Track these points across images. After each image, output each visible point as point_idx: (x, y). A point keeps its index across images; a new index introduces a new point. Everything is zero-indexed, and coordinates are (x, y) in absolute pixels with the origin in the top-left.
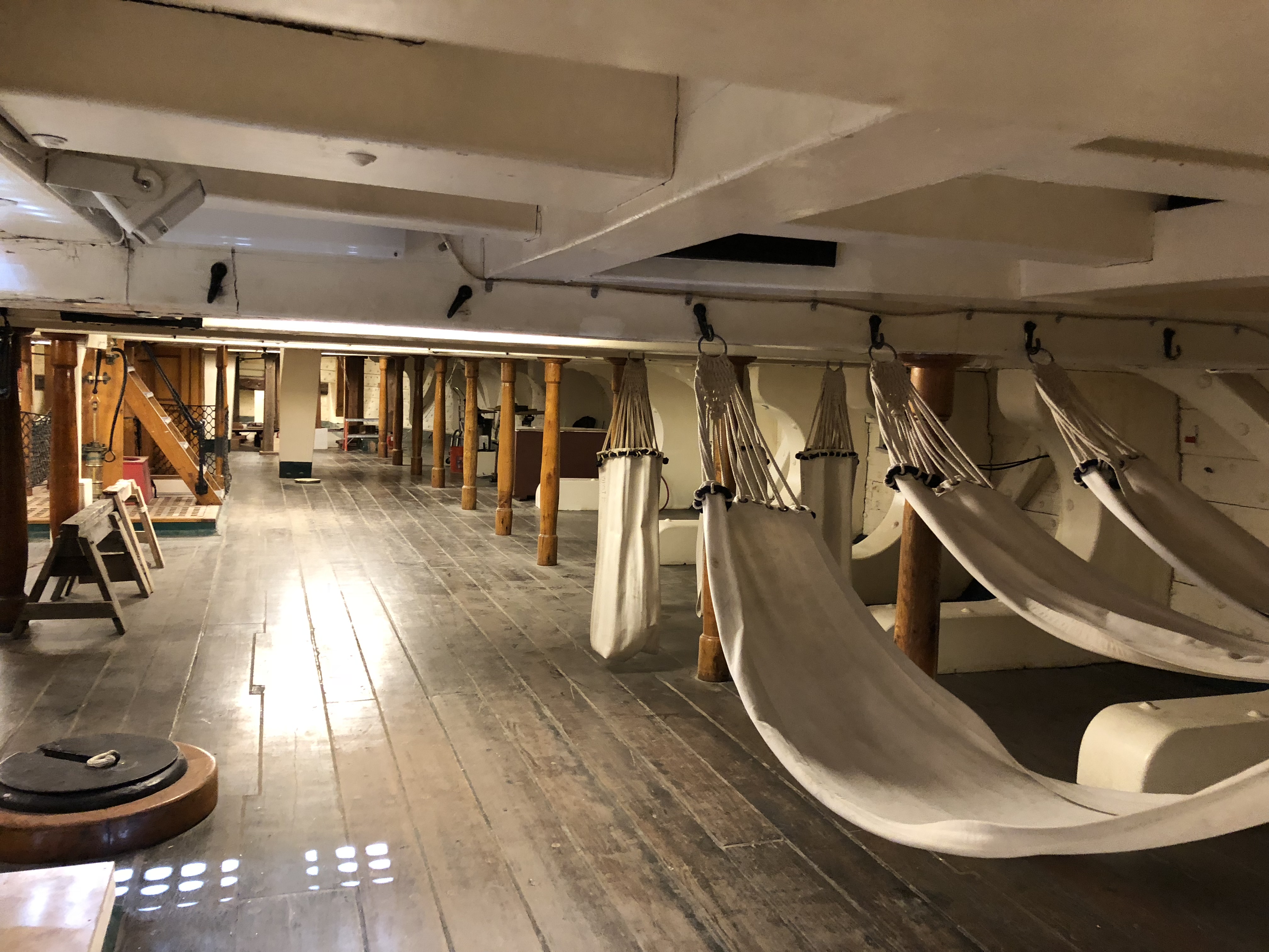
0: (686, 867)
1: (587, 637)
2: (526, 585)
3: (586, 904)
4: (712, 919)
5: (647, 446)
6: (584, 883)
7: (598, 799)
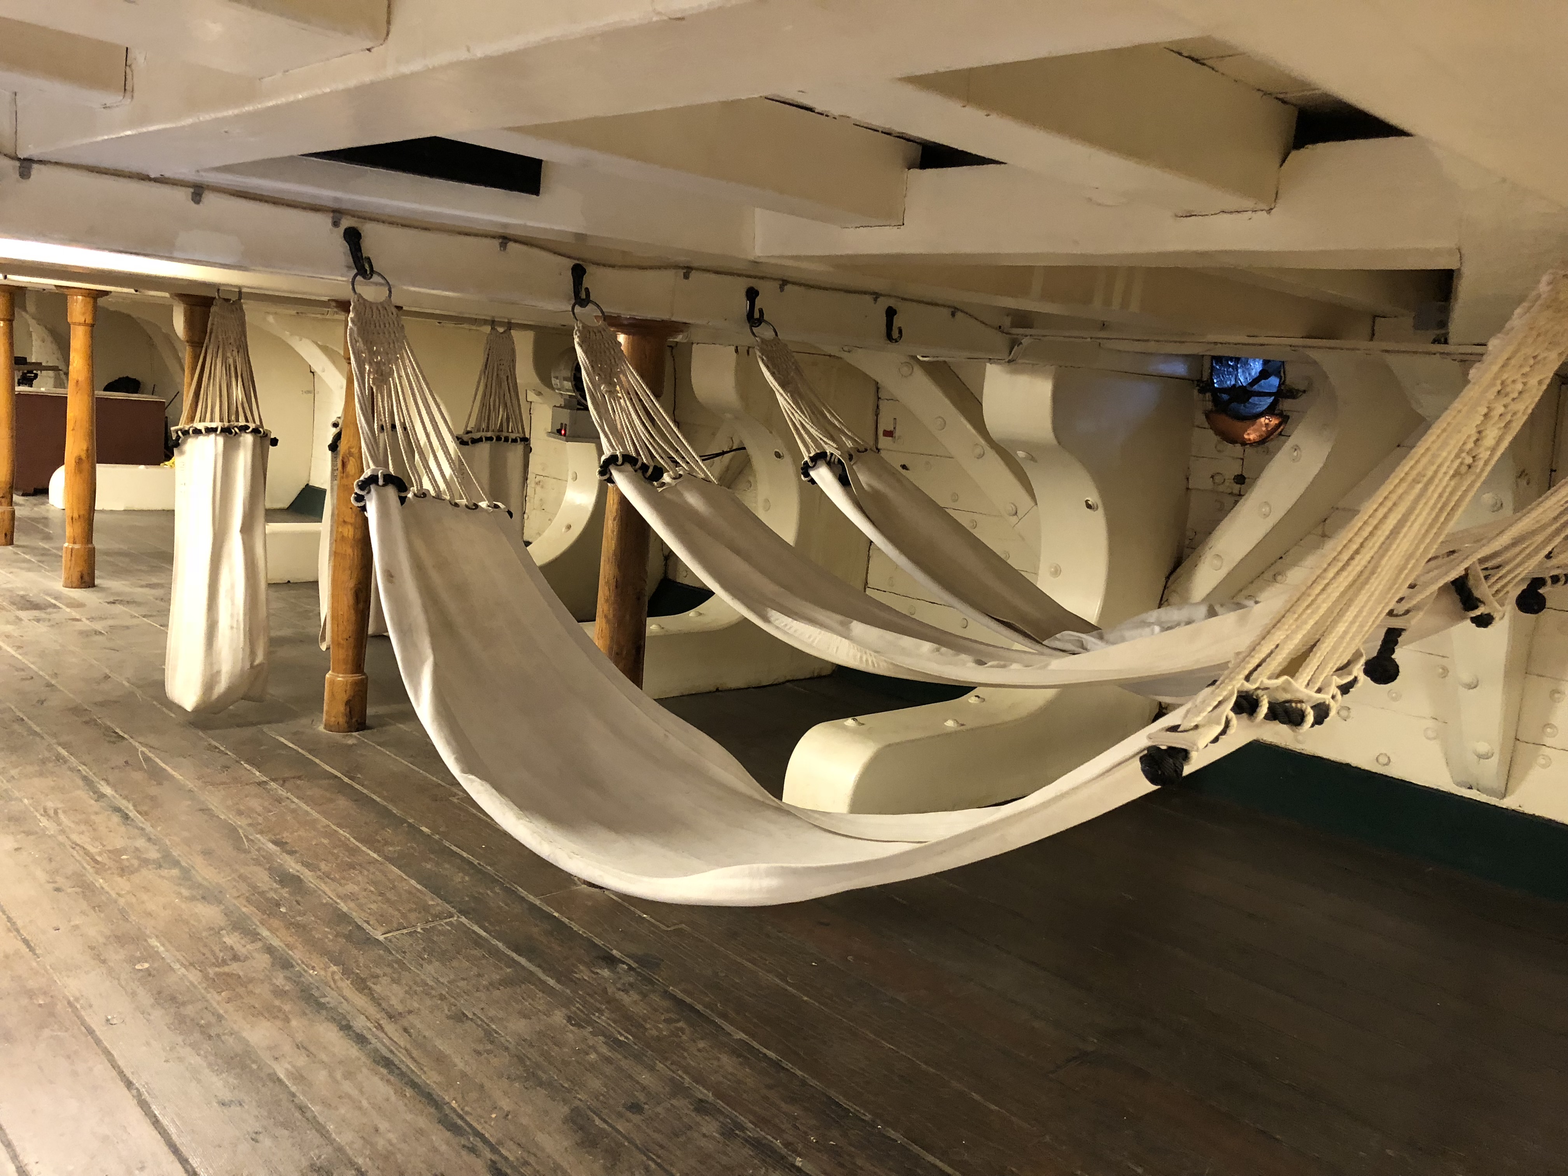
0: (335, 968)
1: (161, 685)
2: (48, 617)
3: (197, 1036)
4: (376, 1027)
5: (247, 421)
6: (189, 1010)
7: (199, 897)
